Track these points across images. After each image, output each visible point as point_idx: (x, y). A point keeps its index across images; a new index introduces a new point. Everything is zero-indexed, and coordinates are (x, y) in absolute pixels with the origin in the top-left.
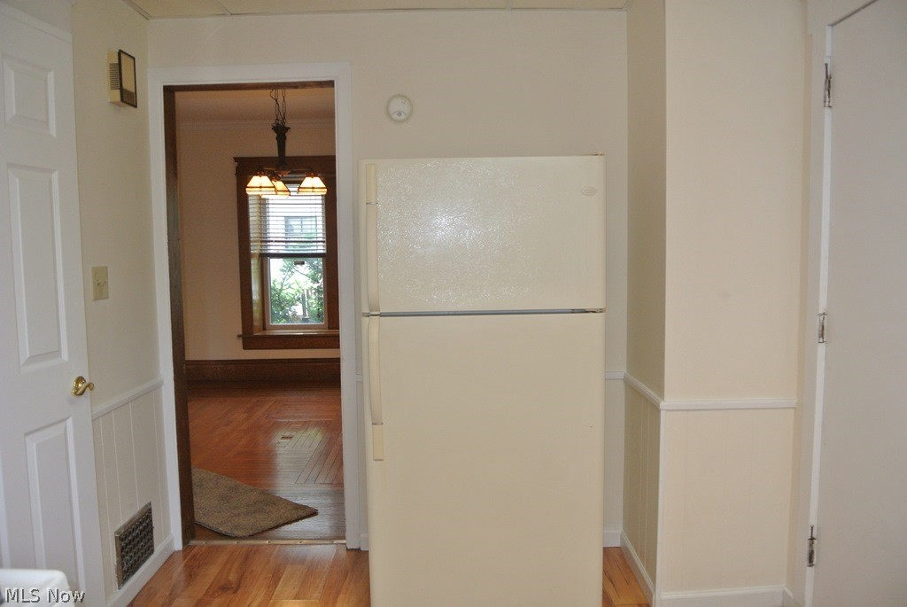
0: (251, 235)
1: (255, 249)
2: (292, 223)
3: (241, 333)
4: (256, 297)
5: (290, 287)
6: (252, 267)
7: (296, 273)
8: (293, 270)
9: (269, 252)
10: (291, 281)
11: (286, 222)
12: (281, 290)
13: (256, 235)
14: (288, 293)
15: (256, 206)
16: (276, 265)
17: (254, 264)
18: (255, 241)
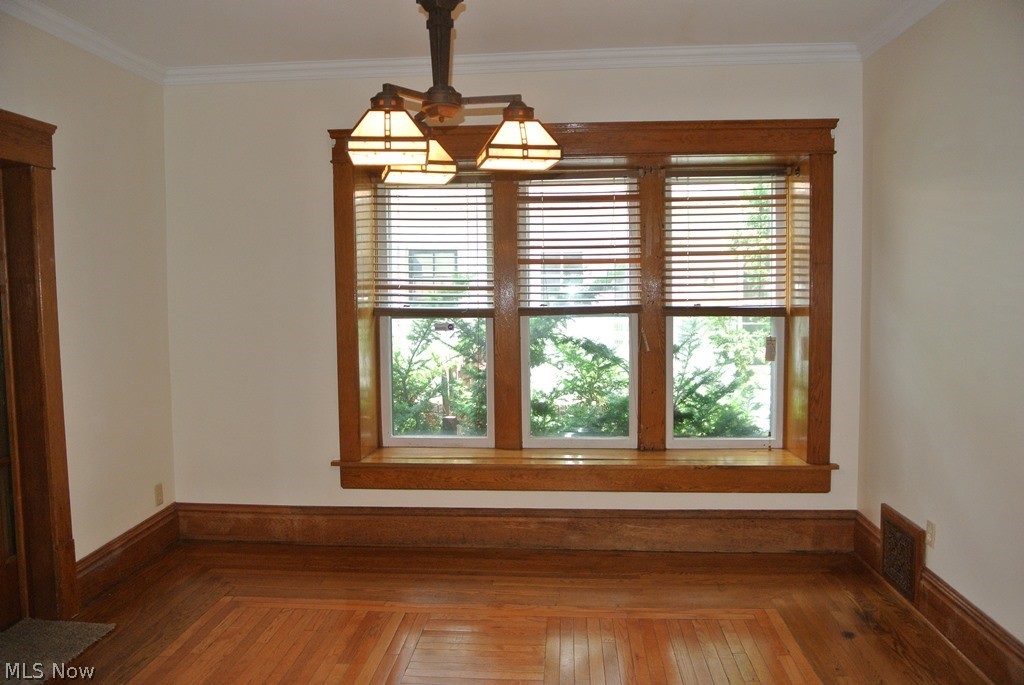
0: (359, 277)
1: (364, 300)
2: (421, 261)
3: (337, 458)
4: (365, 381)
5: (423, 365)
6: (360, 331)
7: (434, 341)
8: (430, 337)
9: (389, 306)
10: (424, 356)
11: (410, 258)
12: (408, 371)
13: (366, 276)
14: (419, 376)
15: (368, 223)
16: (401, 330)
17: (363, 329)
18: (366, 287)
